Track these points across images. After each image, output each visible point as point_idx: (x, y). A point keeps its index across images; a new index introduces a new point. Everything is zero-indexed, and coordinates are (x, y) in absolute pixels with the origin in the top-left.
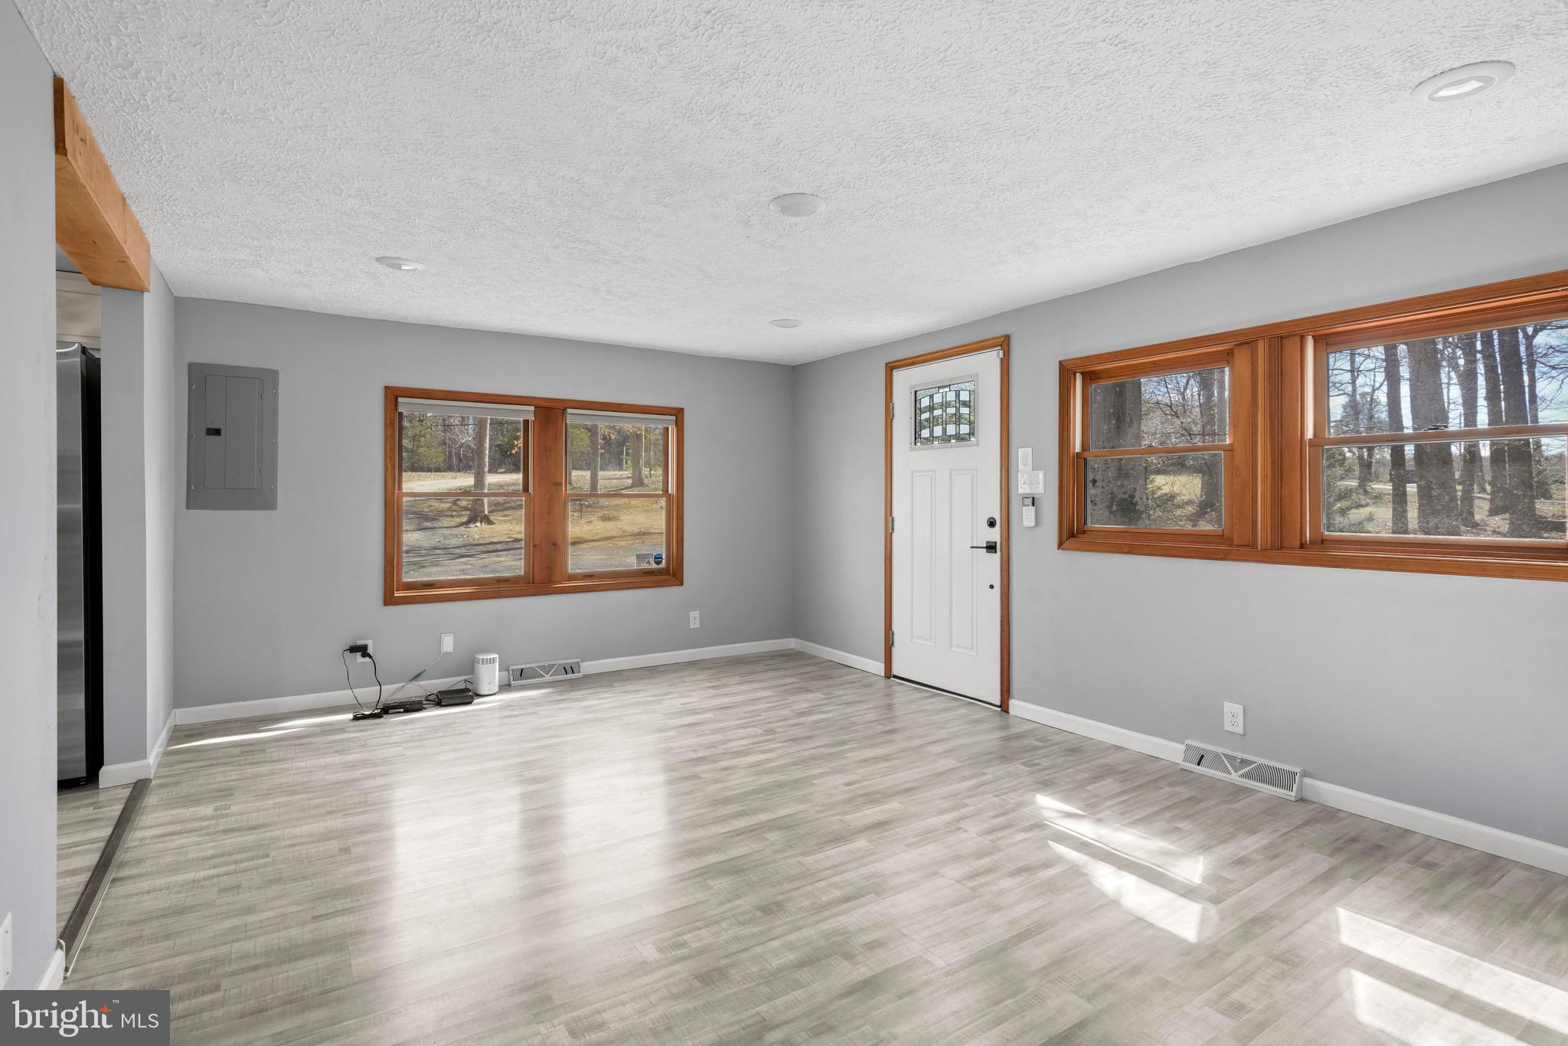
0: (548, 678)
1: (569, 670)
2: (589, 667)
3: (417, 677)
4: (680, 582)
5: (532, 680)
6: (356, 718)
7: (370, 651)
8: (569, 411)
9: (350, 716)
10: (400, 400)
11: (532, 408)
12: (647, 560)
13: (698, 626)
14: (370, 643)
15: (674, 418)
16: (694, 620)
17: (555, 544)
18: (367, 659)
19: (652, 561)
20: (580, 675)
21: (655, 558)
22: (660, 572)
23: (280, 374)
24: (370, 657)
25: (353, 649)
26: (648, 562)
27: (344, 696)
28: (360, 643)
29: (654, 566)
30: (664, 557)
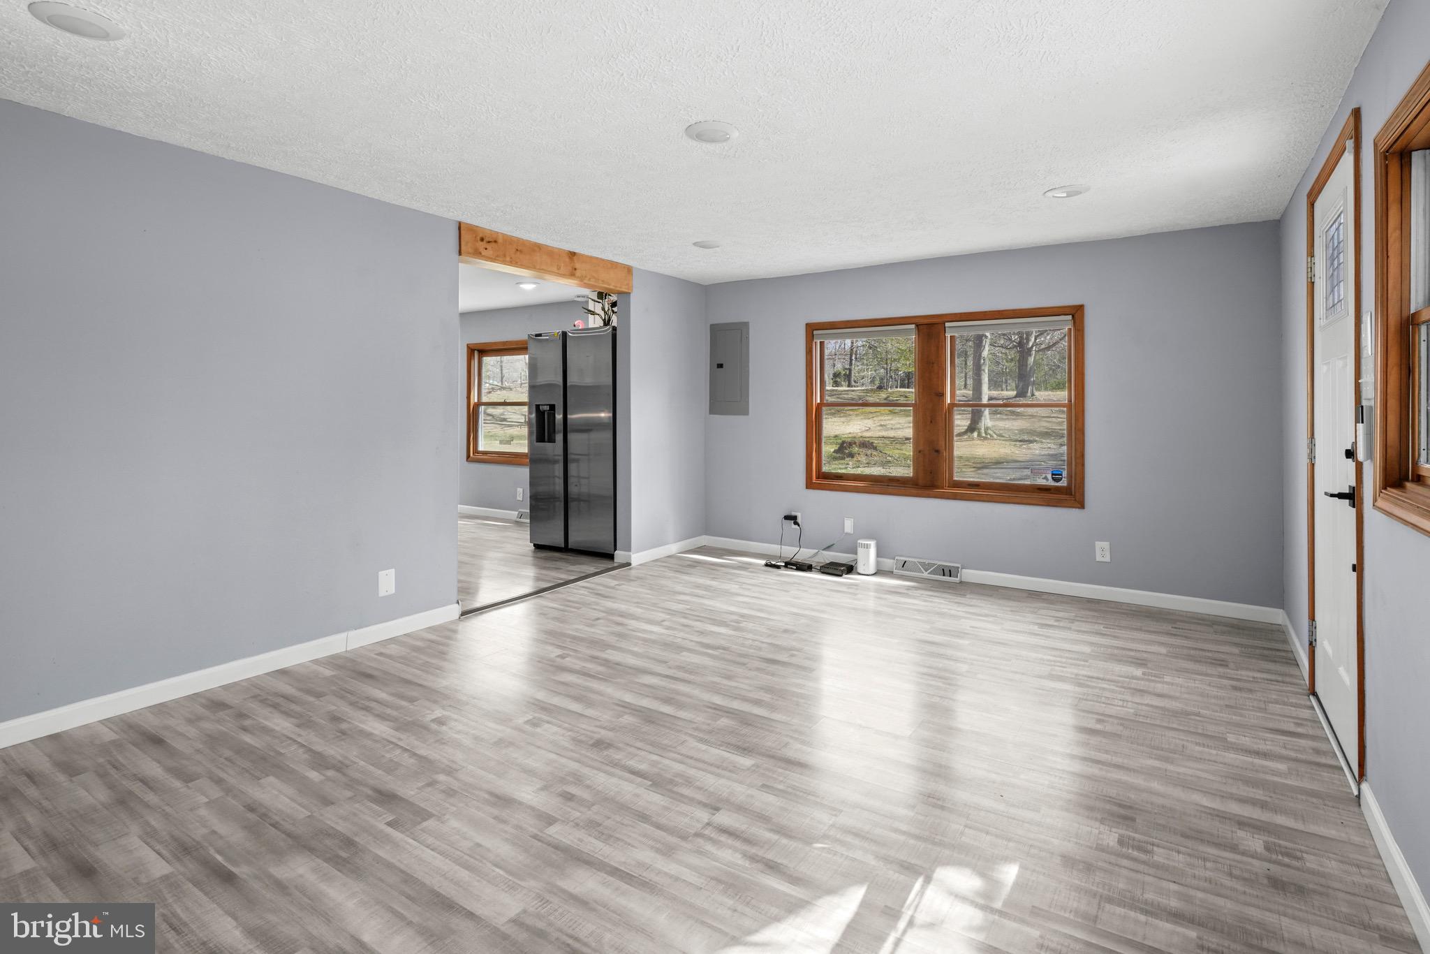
0: (926, 575)
1: (947, 572)
2: (969, 575)
3: (828, 548)
4: (1081, 505)
5: (913, 573)
6: (767, 565)
7: (799, 520)
8: (947, 324)
9: (763, 562)
10: (815, 332)
11: (913, 326)
12: (1044, 476)
13: (1107, 559)
14: (799, 515)
15: (1070, 317)
16: (1102, 552)
17: (937, 451)
18: (796, 526)
19: (1049, 476)
20: (957, 580)
21: (1053, 474)
22: (1058, 490)
23: (750, 324)
24: (799, 525)
25: (787, 518)
26: (1046, 478)
27: (774, 549)
28: (794, 514)
29: (1051, 483)
30: (1065, 474)
